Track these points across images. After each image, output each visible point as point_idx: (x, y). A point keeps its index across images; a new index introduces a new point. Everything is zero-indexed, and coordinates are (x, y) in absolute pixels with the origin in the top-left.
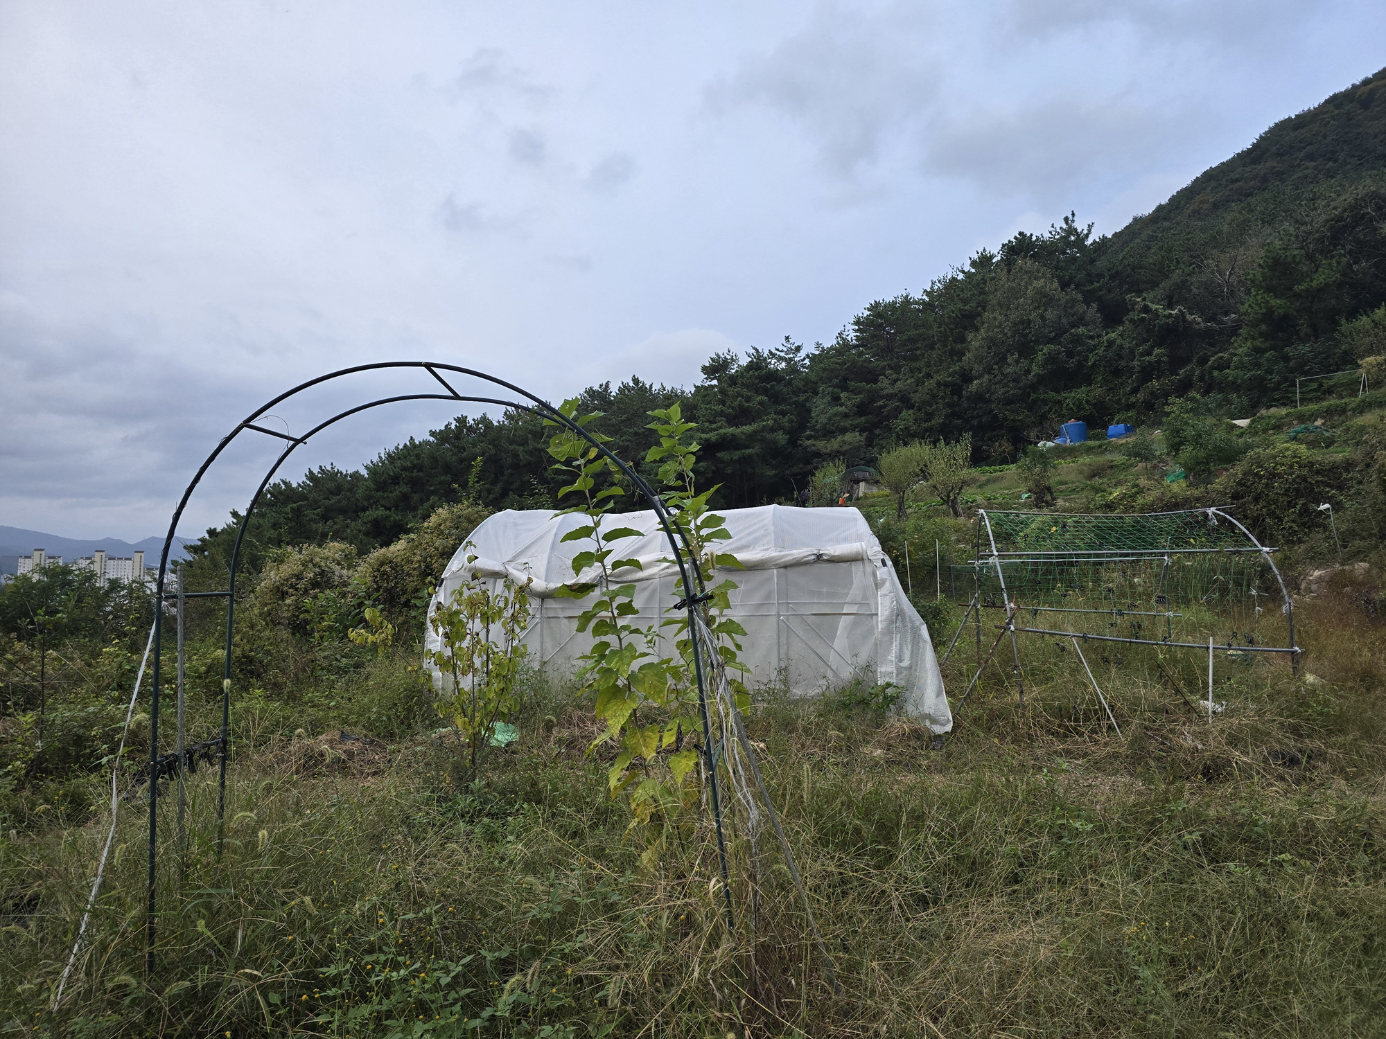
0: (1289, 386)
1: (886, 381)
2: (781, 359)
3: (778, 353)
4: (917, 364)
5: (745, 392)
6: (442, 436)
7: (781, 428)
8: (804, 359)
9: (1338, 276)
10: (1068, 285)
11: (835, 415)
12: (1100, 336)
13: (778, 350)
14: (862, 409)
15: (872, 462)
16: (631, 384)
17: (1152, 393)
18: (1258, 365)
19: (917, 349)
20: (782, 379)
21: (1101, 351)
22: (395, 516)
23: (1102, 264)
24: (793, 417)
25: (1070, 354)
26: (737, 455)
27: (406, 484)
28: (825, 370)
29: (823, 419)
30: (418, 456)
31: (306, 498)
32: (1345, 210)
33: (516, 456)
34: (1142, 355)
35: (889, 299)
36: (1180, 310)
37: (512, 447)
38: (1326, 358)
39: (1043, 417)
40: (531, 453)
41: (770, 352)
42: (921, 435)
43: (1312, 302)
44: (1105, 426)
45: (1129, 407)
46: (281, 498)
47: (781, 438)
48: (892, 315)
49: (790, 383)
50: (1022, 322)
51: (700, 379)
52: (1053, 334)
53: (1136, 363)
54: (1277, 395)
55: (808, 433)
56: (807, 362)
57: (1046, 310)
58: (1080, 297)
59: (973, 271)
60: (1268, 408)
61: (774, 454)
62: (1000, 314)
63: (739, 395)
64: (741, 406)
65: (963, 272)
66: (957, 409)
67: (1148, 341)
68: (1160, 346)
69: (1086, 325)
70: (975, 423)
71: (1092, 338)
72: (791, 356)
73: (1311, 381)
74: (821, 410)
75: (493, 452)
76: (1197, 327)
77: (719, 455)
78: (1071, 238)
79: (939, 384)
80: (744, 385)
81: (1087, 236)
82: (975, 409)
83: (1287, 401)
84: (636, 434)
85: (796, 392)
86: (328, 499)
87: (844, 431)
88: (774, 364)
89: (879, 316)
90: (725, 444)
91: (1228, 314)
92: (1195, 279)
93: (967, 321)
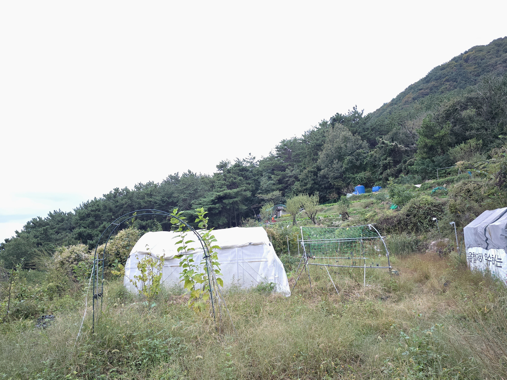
0: (435, 172)
1: (289, 171)
2: (248, 162)
3: (246, 159)
4: (300, 164)
5: (234, 176)
6: (109, 197)
7: (249, 190)
8: (257, 162)
9: (449, 131)
10: (355, 133)
11: (270, 184)
12: (368, 153)
13: (246, 158)
14: (280, 182)
15: (284, 202)
16: (188, 173)
17: (388, 174)
18: (423, 164)
19: (300, 158)
20: (248, 170)
21: (368, 158)
22: (89, 231)
23: (368, 125)
24: (253, 185)
25: (357, 160)
26: (231, 201)
27: (93, 217)
28: (265, 166)
29: (265, 186)
30: (98, 205)
31: (48, 224)
32: (450, 107)
33: (139, 204)
34: (383, 160)
35: (289, 139)
36: (396, 144)
37: (138, 200)
38: (447, 161)
39: (348, 184)
40: (146, 203)
41: (244, 160)
42: (303, 192)
43: (441, 140)
44: (371, 187)
45: (380, 180)
46: (37, 224)
47: (249, 194)
48: (290, 145)
49: (251, 172)
50: (339, 148)
51: (216, 171)
52: (350, 152)
53: (381, 163)
54: (431, 175)
55: (259, 191)
56: (258, 163)
57: (347, 143)
58: (360, 138)
59: (320, 127)
60: (429, 179)
61: (246, 200)
62: (330, 145)
63: (231, 177)
64: (232, 181)
65: (317, 128)
66: (316, 181)
67: (385, 155)
68: (390, 156)
69: (362, 148)
70: (323, 186)
71: (365, 153)
72: (252, 161)
73: (443, 169)
74: (264, 182)
75: (130, 202)
76: (402, 149)
77: (224, 201)
78: (356, 115)
79: (309, 172)
80: (234, 173)
81: (362, 114)
82: (323, 181)
83: (435, 177)
84: (190, 193)
85: (254, 175)
86: (58, 224)
87: (273, 190)
88: (245, 164)
89: (285, 145)
90: (226, 197)
91: (413, 144)
92: (401, 131)
93: (318, 147)
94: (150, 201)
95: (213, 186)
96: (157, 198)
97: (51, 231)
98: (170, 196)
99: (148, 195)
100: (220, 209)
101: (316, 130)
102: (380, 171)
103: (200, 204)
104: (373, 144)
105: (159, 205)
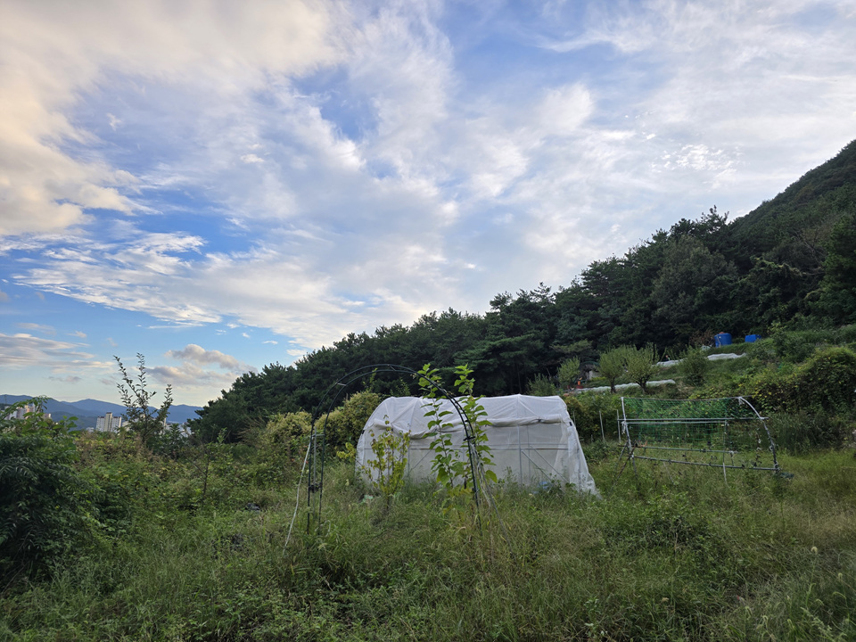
2: (538, 296)
4: (623, 299)
5: (517, 316)
7: (538, 339)
8: (552, 296)
10: (714, 250)
11: (572, 330)
12: (736, 280)
13: (536, 291)
14: (589, 326)
15: (596, 358)
16: (449, 312)
18: (836, 298)
19: (622, 290)
20: (539, 308)
21: (737, 290)
24: (546, 331)
25: (718, 292)
26: (512, 354)
28: (565, 302)
29: (565, 333)
31: (263, 383)
33: (382, 356)
34: (764, 292)
35: (603, 260)
36: (785, 265)
37: (380, 351)
39: (704, 331)
40: (391, 355)
41: (531, 292)
42: (627, 342)
44: (743, 336)
45: (758, 324)
46: (249, 382)
47: (540, 344)
48: (605, 269)
49: (544, 310)
50: (687, 273)
51: (490, 309)
52: (707, 280)
53: (759, 297)
55: (556, 341)
56: (554, 298)
57: (701, 266)
58: (723, 257)
59: (654, 242)
60: (846, 324)
61: (535, 354)
62: (673, 268)
63: (512, 318)
64: (514, 325)
65: (649, 243)
66: (649, 325)
67: (767, 284)
68: (774, 286)
69: (727, 274)
70: (660, 334)
71: (731, 281)
72: (544, 294)
74: (563, 326)
76: (797, 275)
77: (501, 354)
78: (714, 222)
79: (636, 311)
80: (517, 313)
81: (725, 219)
82: (661, 326)
84: (451, 342)
85: (548, 316)
87: (578, 339)
88: (534, 300)
89: (597, 270)
90: (504, 348)
91: (816, 266)
92: (794, 245)
93: (652, 272)
94: (397, 353)
95: (485, 332)
96: (406, 348)
97: (266, 392)
98: (424, 345)
99: (393, 343)
100: (496, 366)
101: (647, 246)
102: (757, 309)
103: (467, 358)
104: (745, 267)
105: (408, 358)
